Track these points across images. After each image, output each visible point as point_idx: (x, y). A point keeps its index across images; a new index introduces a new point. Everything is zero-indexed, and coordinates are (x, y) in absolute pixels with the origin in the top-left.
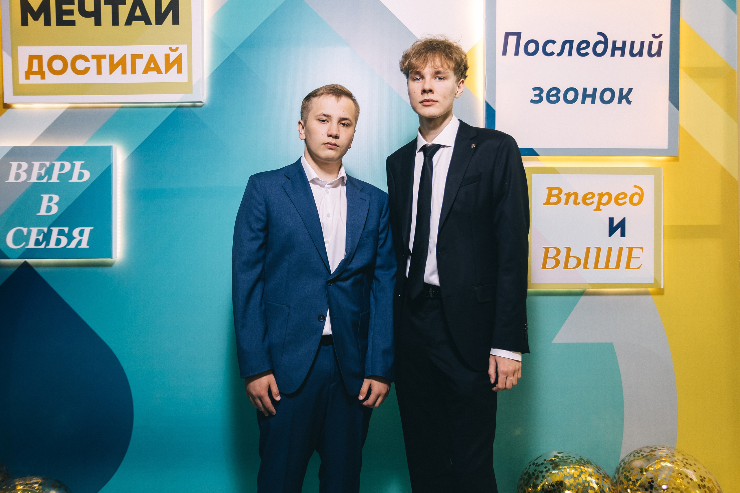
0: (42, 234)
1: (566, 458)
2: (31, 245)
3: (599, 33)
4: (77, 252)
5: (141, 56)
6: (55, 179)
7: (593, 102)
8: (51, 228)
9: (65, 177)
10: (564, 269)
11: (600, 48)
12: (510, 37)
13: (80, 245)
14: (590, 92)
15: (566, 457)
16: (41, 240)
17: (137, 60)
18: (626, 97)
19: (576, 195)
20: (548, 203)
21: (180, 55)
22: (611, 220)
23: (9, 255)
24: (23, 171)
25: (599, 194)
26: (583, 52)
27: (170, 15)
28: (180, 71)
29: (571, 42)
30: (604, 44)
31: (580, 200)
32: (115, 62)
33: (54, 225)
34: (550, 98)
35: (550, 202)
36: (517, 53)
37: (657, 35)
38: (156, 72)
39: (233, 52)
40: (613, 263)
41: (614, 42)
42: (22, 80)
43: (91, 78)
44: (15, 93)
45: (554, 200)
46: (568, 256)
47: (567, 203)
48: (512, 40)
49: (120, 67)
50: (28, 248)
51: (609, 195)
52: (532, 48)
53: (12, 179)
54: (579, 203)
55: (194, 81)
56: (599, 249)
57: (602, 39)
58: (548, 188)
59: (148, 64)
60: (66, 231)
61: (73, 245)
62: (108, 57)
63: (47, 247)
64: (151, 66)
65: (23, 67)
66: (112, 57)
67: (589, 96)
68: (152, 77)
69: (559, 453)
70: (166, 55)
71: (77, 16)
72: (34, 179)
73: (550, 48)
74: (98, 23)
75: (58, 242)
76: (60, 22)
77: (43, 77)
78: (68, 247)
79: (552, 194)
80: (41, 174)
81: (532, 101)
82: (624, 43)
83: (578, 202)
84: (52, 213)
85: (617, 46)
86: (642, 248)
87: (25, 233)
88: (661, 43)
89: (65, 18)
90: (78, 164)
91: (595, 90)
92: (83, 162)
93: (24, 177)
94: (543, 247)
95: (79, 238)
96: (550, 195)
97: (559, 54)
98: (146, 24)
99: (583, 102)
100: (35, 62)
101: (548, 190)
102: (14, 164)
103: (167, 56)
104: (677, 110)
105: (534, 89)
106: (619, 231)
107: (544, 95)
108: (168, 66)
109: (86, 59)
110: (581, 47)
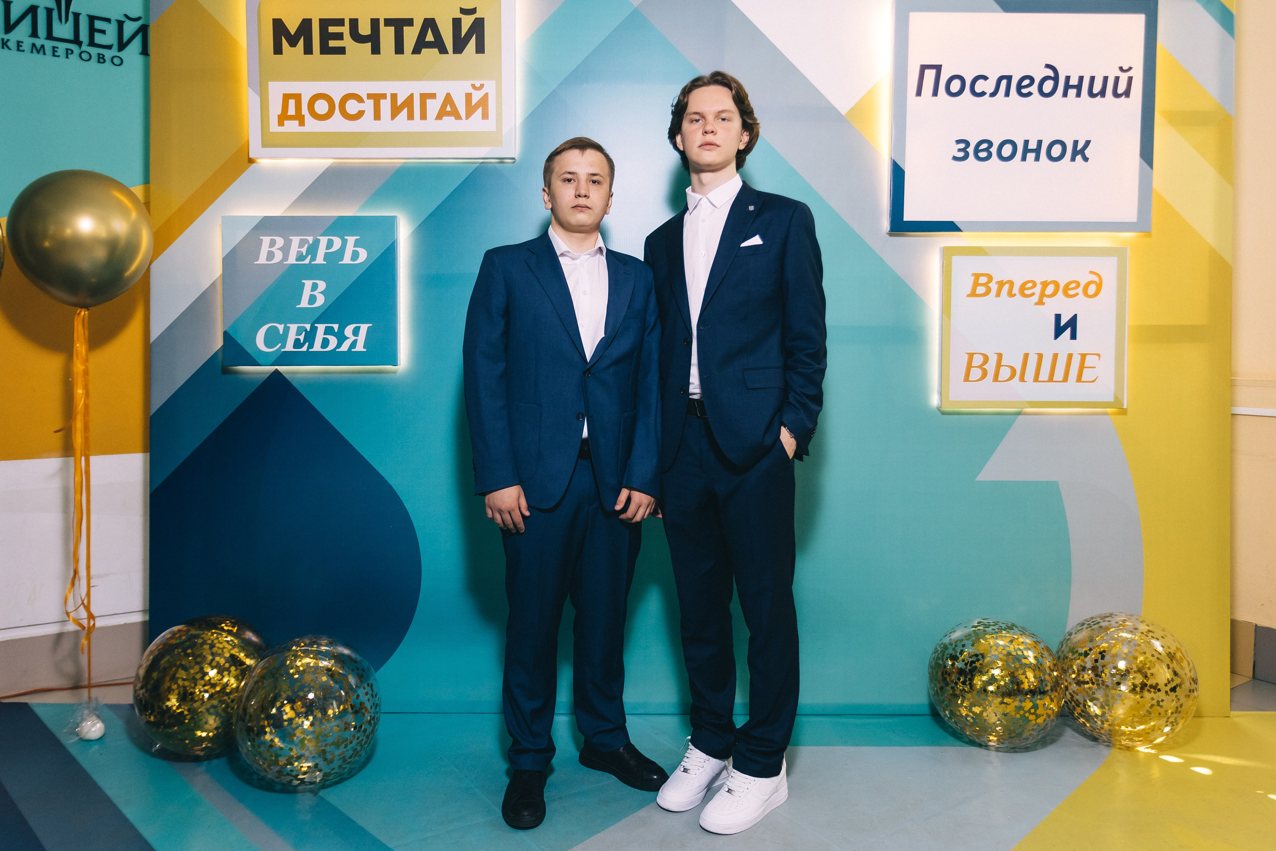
0: (304, 332)
1: (994, 624)
2: (289, 347)
3: (1048, 66)
4: (350, 357)
5: (433, 96)
6: (320, 260)
7: (1037, 159)
8: (316, 325)
9: (334, 258)
10: (993, 382)
11: (1048, 86)
12: (927, 72)
13: (355, 348)
14: (1033, 145)
15: (993, 622)
16: (302, 342)
17: (429, 102)
18: (1082, 152)
19: (1011, 283)
20: (973, 294)
21: (487, 94)
22: (1058, 317)
23: (260, 362)
24: (277, 249)
25: (1042, 283)
26: (1024, 91)
27: (473, 41)
28: (485, 116)
29: (1009, 78)
30: (1054, 81)
31: (1016, 290)
32: (398, 105)
33: (319, 320)
34: (979, 154)
35: (976, 293)
36: (935, 93)
37: (1125, 68)
38: (452, 119)
39: (554, 91)
40: (1059, 374)
41: (1068, 78)
42: (274, 127)
43: (367, 124)
44: (264, 145)
45: (981, 290)
46: (999, 365)
47: (998, 294)
48: (930, 74)
49: (406, 108)
50: (284, 351)
51: (1056, 284)
52: (955, 86)
53: (262, 260)
54: (1015, 295)
55: (505, 130)
56: (1040, 356)
57: (1051, 73)
58: (973, 275)
59: (444, 106)
60: (336, 331)
61: (345, 347)
62: (389, 97)
63: (310, 350)
64: (447, 110)
65: (275, 109)
66: (394, 97)
67: (1032, 151)
68: (448, 123)
69: (984, 619)
70: (467, 94)
71: (347, 42)
72: (292, 260)
73: (980, 86)
74: (376, 50)
75: (325, 343)
76: (326, 50)
77: (302, 123)
78: (337, 350)
79: (979, 282)
80: (303, 253)
81: (955, 158)
82: (1081, 79)
83: (1013, 293)
84: (317, 305)
85: (1071, 83)
86: (1099, 355)
87: (281, 332)
88: (1130, 79)
89: (332, 43)
90: (351, 240)
91: (1040, 143)
92: (359, 237)
93: (278, 256)
94: (966, 353)
95: (353, 338)
96: (976, 284)
97: (993, 95)
98: (440, 53)
99: (1024, 158)
100: (292, 103)
101: (973, 277)
102: (266, 240)
103: (468, 96)
104: (1149, 169)
105: (958, 142)
106: (1069, 330)
107: (971, 150)
108: (470, 111)
109: (360, 100)
110: (1022, 85)
